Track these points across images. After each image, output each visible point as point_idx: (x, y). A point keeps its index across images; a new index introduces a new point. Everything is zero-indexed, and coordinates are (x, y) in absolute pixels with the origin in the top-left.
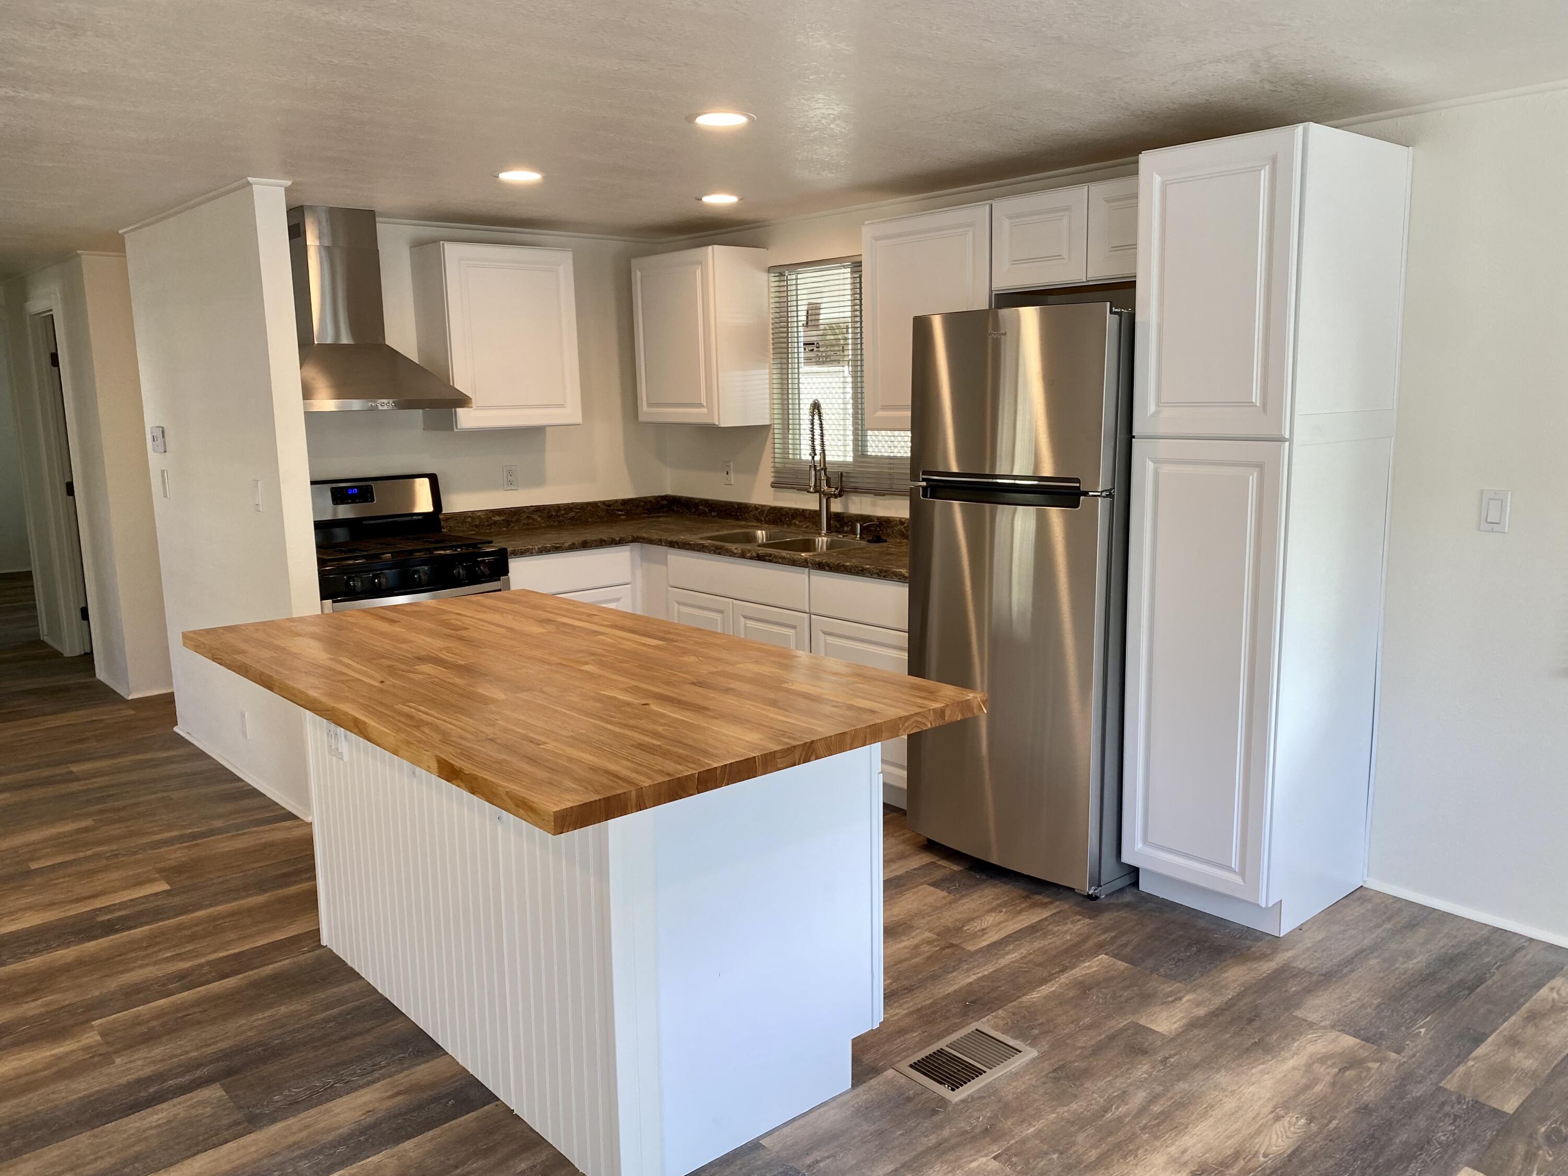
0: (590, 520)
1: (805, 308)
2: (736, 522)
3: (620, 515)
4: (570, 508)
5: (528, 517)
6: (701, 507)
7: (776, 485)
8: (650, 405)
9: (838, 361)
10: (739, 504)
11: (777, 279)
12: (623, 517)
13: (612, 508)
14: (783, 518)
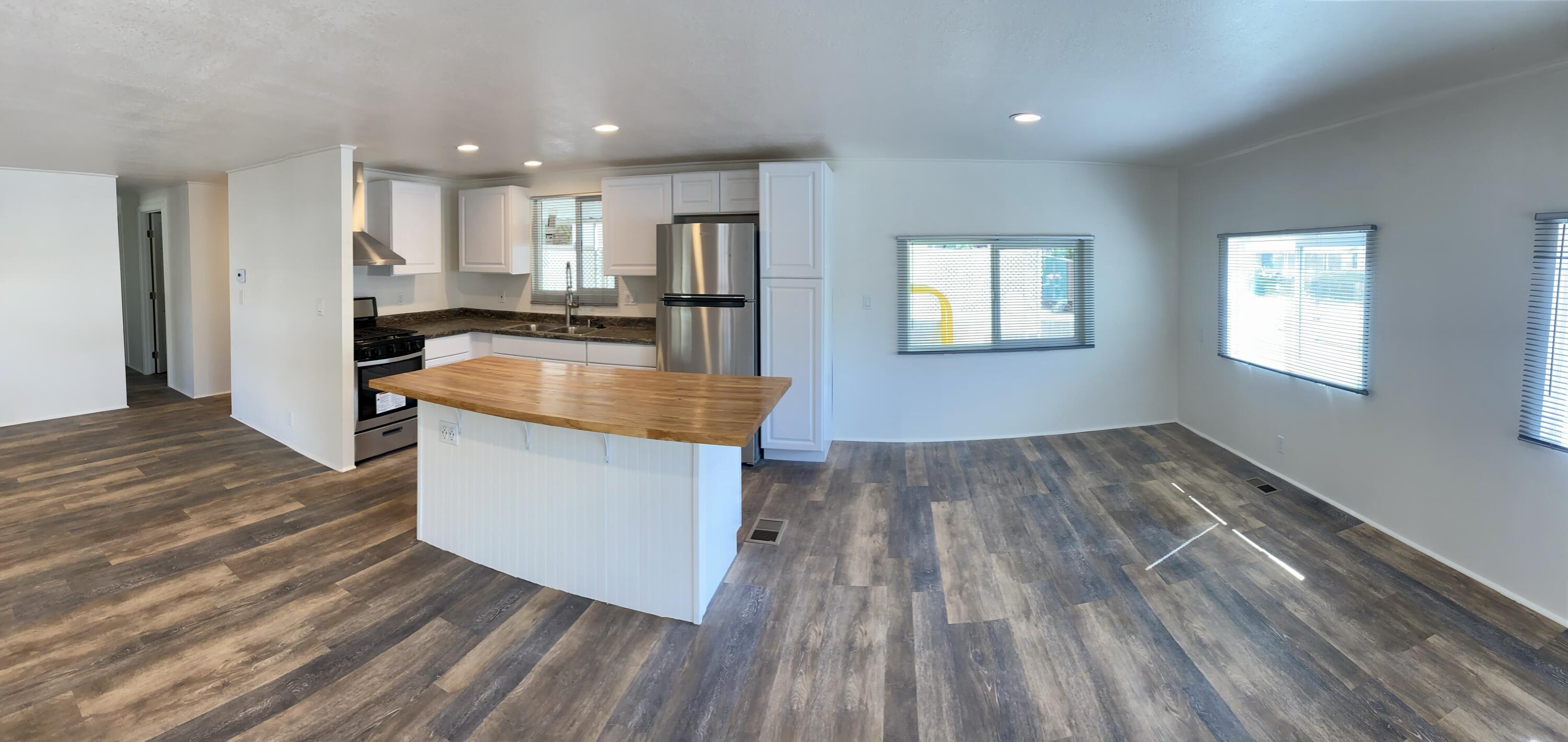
6: (486, 314)
7: (532, 302)
9: (567, 242)
11: (534, 203)
14: (538, 318)
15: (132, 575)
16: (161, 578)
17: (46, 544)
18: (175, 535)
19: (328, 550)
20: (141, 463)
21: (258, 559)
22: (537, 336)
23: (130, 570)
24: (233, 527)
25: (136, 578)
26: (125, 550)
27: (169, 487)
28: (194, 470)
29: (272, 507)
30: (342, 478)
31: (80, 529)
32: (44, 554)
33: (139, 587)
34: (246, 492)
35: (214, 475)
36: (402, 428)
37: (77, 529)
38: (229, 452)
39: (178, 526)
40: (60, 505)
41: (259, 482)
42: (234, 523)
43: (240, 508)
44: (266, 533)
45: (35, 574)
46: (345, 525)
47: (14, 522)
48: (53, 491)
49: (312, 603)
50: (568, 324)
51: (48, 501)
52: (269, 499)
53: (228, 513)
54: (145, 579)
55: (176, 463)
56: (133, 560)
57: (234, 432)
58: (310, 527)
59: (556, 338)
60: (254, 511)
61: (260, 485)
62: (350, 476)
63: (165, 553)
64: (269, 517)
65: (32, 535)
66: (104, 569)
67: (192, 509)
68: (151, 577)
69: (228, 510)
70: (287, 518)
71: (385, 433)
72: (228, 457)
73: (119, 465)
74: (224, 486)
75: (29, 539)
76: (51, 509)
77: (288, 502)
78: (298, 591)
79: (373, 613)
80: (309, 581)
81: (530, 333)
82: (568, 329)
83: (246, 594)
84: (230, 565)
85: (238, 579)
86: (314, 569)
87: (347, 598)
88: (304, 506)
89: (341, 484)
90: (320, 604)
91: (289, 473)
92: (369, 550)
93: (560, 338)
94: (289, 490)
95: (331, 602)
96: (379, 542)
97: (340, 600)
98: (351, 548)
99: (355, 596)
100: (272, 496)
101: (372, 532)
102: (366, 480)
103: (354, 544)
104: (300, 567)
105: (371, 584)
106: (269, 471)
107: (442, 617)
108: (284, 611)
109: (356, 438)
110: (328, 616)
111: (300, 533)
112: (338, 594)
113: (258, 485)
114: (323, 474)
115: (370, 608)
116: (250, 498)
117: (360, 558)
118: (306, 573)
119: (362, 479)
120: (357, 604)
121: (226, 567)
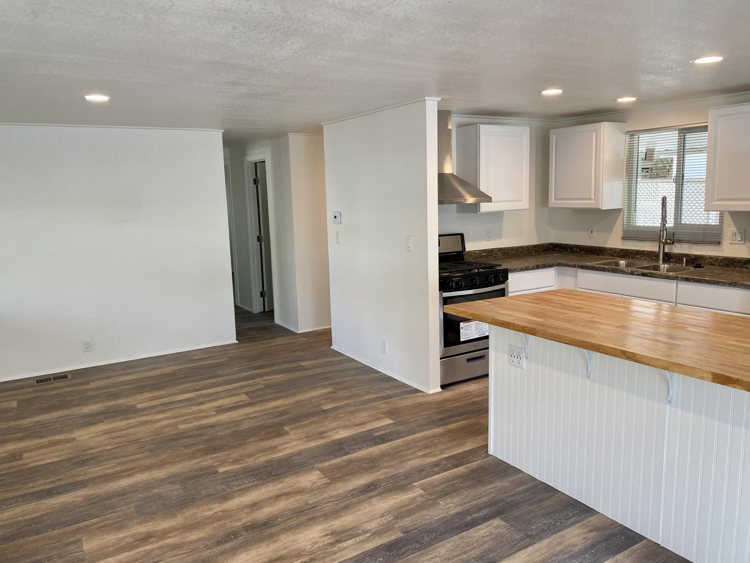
1: (644, 151)
3: (533, 253)
4: (513, 249)
5: (496, 254)
6: (574, 249)
7: (624, 238)
8: (556, 199)
9: (665, 177)
10: (600, 248)
11: (630, 137)
12: (534, 253)
13: (529, 249)
14: (629, 255)
15: (237, 479)
16: (261, 482)
17: (163, 457)
18: (275, 447)
19: (410, 457)
20: (247, 389)
21: (348, 465)
22: (623, 272)
23: (235, 476)
24: (327, 440)
25: (240, 482)
26: (231, 460)
27: (271, 409)
28: (295, 394)
29: (363, 423)
30: (429, 399)
31: (192, 444)
32: (161, 465)
33: (242, 489)
34: (341, 411)
35: (313, 398)
36: (485, 356)
37: (188, 445)
38: (327, 379)
39: (277, 441)
40: (174, 426)
41: (353, 403)
42: (329, 437)
43: (334, 424)
44: (356, 444)
45: (152, 481)
46: (427, 438)
47: (135, 441)
48: (168, 414)
50: (661, 262)
51: (164, 423)
52: (362, 416)
53: (323, 429)
54: (248, 483)
55: (279, 388)
56: (238, 468)
58: (397, 439)
59: (643, 275)
60: (346, 427)
61: (354, 406)
62: (436, 397)
63: (266, 462)
64: (360, 431)
65: (150, 451)
66: (213, 475)
67: (293, 426)
68: (253, 481)
69: (323, 427)
70: (377, 431)
71: (469, 360)
72: (328, 383)
73: (227, 392)
74: (322, 407)
75: (148, 454)
76: (167, 430)
77: (379, 419)
78: (381, 489)
79: (442, 509)
80: (392, 481)
81: (616, 269)
82: (660, 266)
83: (335, 493)
84: (322, 471)
85: (328, 481)
86: (397, 472)
87: (422, 496)
88: (394, 422)
89: (427, 403)
90: (399, 500)
91: (382, 395)
92: (445, 459)
93: (647, 276)
94: (380, 409)
95: (408, 498)
96: (454, 453)
97: (416, 497)
98: (430, 457)
99: (429, 494)
100: (364, 414)
101: (449, 445)
102: (451, 400)
103: (433, 453)
104: (384, 470)
105: (443, 486)
106: (363, 393)
107: (501, 519)
108: (367, 505)
109: (442, 363)
110: (405, 509)
111: (387, 444)
112: (415, 492)
113: (352, 405)
114: (413, 395)
115: (440, 505)
116: (344, 416)
117: (436, 464)
118: (389, 475)
119: (446, 401)
120: (430, 501)
121: (318, 472)
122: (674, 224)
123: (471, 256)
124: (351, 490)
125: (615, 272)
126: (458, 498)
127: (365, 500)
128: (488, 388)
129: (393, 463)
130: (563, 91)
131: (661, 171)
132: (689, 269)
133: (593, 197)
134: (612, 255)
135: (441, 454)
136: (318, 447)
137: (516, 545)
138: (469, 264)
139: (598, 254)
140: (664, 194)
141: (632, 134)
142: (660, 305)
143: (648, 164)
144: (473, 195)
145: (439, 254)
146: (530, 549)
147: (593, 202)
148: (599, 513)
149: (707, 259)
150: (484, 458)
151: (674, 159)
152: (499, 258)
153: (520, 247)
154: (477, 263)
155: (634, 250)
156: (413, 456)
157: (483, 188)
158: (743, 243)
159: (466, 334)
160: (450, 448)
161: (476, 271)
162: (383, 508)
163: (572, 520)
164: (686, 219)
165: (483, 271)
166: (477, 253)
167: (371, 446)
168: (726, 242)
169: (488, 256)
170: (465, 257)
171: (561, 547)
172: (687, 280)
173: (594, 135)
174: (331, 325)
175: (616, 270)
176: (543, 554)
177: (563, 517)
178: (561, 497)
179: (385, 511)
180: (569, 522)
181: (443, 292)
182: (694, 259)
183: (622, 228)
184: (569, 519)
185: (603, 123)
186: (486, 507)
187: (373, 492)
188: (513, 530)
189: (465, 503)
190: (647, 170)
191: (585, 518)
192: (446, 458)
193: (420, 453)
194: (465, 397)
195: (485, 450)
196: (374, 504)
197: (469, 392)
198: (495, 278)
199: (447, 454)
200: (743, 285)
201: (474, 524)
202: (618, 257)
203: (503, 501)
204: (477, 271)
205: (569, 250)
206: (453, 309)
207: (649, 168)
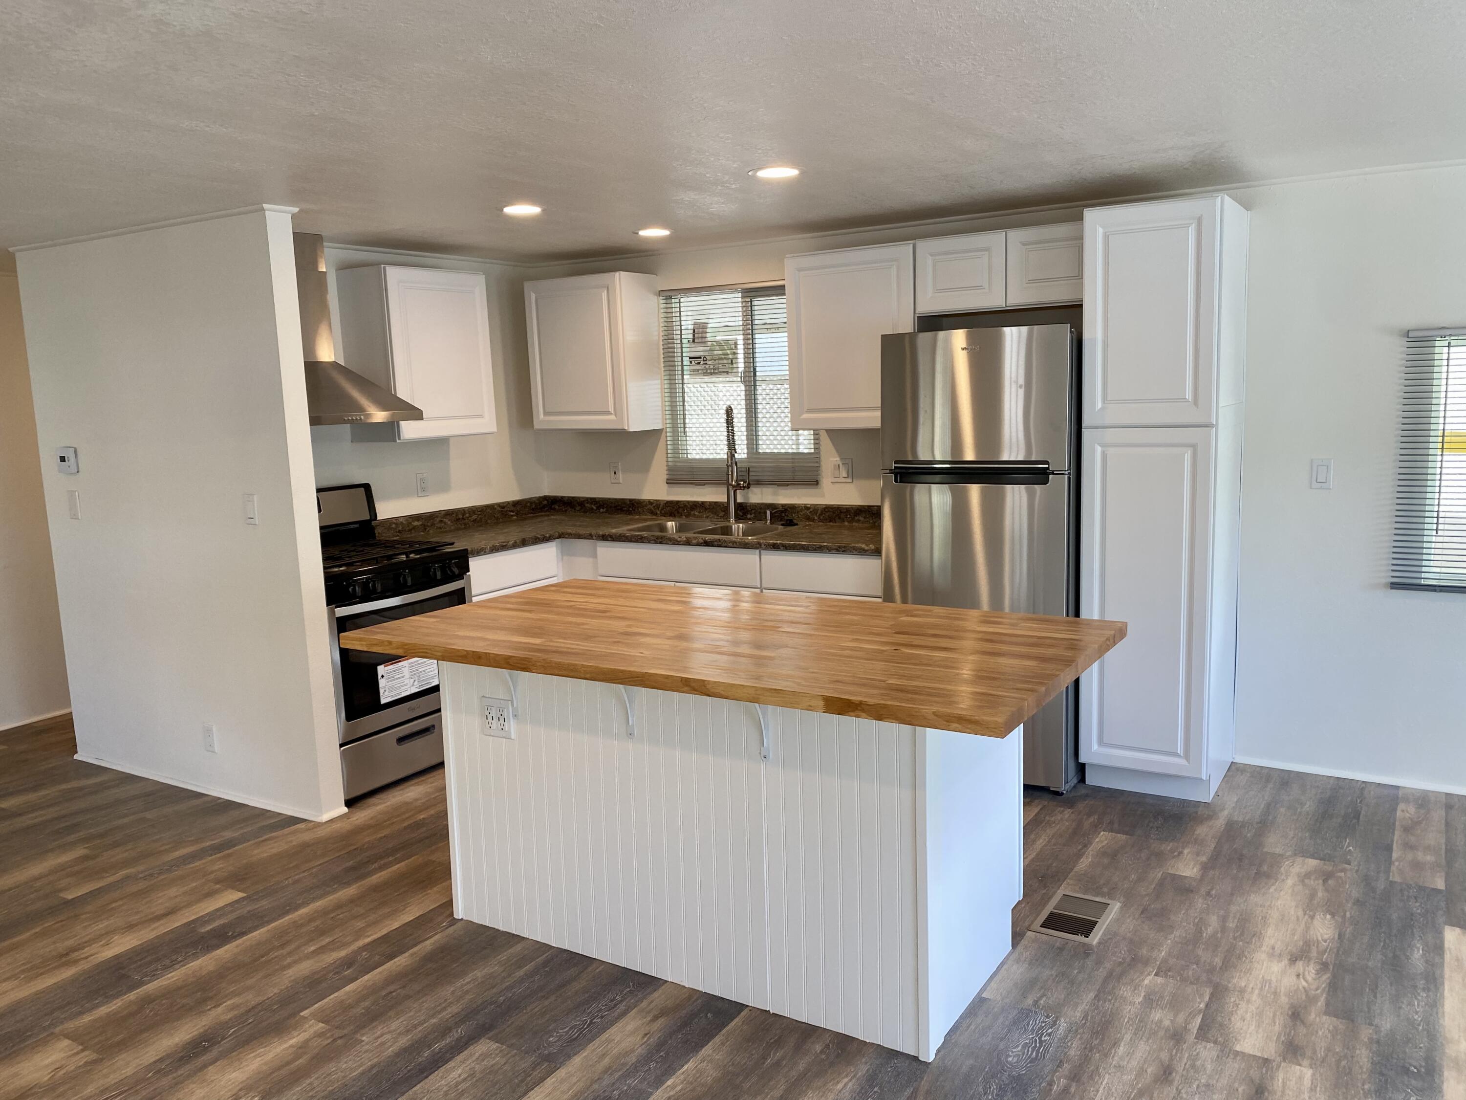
0: (489, 521)
1: (691, 327)
2: (629, 517)
3: (512, 516)
4: (473, 510)
5: (441, 521)
6: (587, 505)
7: (670, 482)
8: (546, 413)
9: (727, 373)
10: (631, 500)
11: (664, 301)
12: (515, 517)
13: (506, 509)
14: (681, 510)
19: (289, 960)
21: (140, 1010)
22: (674, 542)
24: (84, 966)
29: (171, 912)
30: (321, 833)
34: (113, 895)
35: (37, 879)
36: (433, 726)
38: (74, 828)
41: (142, 872)
42: (86, 958)
43: (101, 926)
44: (158, 960)
46: (324, 912)
49: (255, 1057)
50: (732, 520)
52: (165, 898)
53: (70, 943)
57: (80, 789)
58: (256, 928)
59: (707, 544)
60: (130, 927)
61: (145, 878)
62: (337, 826)
64: (163, 930)
69: (69, 938)
70: (206, 923)
71: (401, 740)
72: (72, 838)
77: (210, 894)
78: (225, 1044)
79: (366, 1051)
80: (250, 1021)
81: (662, 537)
82: (732, 527)
83: (113, 1079)
84: (74, 1037)
85: (94, 1056)
86: (260, 999)
87: (320, 1035)
88: (245, 895)
89: (318, 842)
90: (271, 1055)
91: (213, 842)
92: (364, 948)
93: (713, 546)
94: (212, 872)
95: (292, 1046)
96: (385, 931)
97: (307, 1041)
98: (333, 950)
99: (337, 1028)
100: (173, 892)
101: (372, 917)
102: (369, 827)
103: (338, 942)
104: (229, 1002)
105: (367, 1003)
106: (167, 847)
107: (489, 1039)
108: (194, 1086)
109: (343, 755)
110: (284, 1071)
111: (234, 944)
112: (305, 1031)
113: (141, 878)
114: (286, 831)
115: (363, 1044)
116: (122, 905)
117: (348, 962)
118: (242, 1010)
119: (359, 830)
120: (339, 1042)
121: (66, 1042)
122: (748, 454)
123: (389, 528)
124: (155, 1062)
125: (661, 543)
126: (400, 1020)
127: (189, 1076)
128: (444, 788)
129: (250, 982)
130: (543, 211)
131: (721, 362)
132: (776, 529)
133: (611, 410)
134: (653, 513)
135: (356, 940)
136: (61, 987)
137: (522, 1081)
138: (388, 544)
139: (629, 513)
140: (728, 403)
141: (668, 295)
142: (737, 593)
143: (699, 351)
144: (385, 409)
145: (321, 528)
146: (550, 1081)
147: (613, 417)
148: (666, 981)
149: (801, 510)
150: (447, 928)
151: (739, 342)
152: (448, 529)
153: (487, 506)
154: (402, 543)
155: (688, 502)
156: (296, 957)
157: (403, 392)
158: (850, 480)
159: (391, 689)
160: (375, 923)
161: (404, 557)
162: (233, 1083)
163: (622, 1007)
164: (766, 446)
165: (418, 556)
166: (402, 522)
167: (196, 956)
168: (826, 481)
169: (424, 527)
170: (378, 531)
171: (606, 1061)
172: (775, 547)
173: (604, 295)
174: (70, 705)
175: (662, 540)
176: (575, 1084)
177: (606, 1005)
178: (597, 971)
179: (238, 1088)
180: (618, 1011)
181: (336, 607)
182: (782, 512)
183: (665, 464)
184: (615, 1005)
185: (617, 274)
186: (457, 1024)
187: (208, 1054)
188: (516, 1054)
189: (415, 1027)
190: (698, 361)
191: (644, 998)
192: (368, 944)
193: (312, 946)
194: (398, 816)
195: (448, 913)
196: (212, 1078)
197: (407, 803)
198: (443, 569)
199: (369, 936)
200: (855, 549)
201: (437, 1062)
202: (664, 515)
203: (491, 1004)
204: (405, 559)
205: (578, 508)
206: (361, 640)
207: (700, 358)
